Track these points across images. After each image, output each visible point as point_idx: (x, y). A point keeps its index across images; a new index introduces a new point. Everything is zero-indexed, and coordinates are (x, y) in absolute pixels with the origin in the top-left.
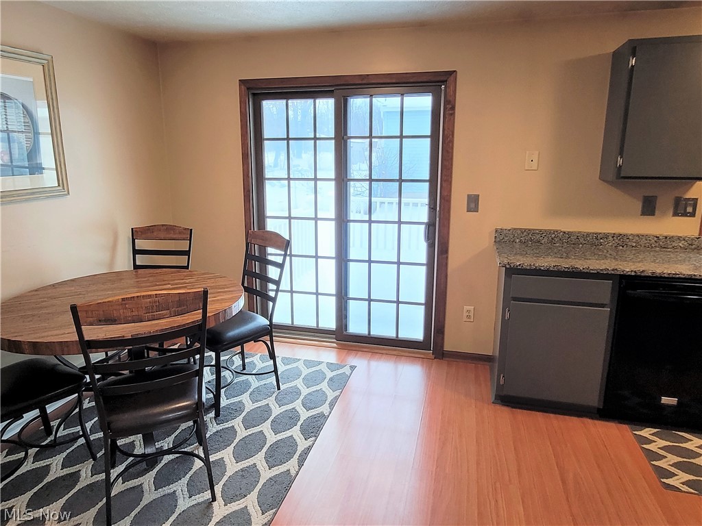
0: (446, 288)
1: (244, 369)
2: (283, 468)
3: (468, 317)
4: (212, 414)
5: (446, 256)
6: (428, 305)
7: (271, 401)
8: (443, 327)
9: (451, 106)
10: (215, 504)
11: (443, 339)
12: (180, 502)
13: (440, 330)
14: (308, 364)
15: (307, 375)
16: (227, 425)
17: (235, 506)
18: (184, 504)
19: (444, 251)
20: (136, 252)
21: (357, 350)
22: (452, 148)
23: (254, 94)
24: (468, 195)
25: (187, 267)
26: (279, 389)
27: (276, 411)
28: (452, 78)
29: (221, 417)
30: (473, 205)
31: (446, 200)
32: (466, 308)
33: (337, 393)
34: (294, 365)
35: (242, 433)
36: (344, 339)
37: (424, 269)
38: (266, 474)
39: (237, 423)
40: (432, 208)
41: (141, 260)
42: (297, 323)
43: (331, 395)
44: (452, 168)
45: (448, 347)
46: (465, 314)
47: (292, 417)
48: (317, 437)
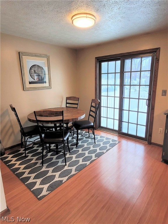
0: (153, 121)
1: (89, 137)
2: (85, 163)
3: (161, 132)
4: (76, 146)
5: (153, 110)
6: (147, 126)
7: (91, 146)
8: (151, 134)
9: (158, 60)
10: (66, 166)
11: (151, 138)
12: (59, 163)
13: (150, 135)
14: (107, 139)
15: (105, 141)
16: (78, 149)
17: (70, 168)
18: (59, 164)
19: (153, 109)
20: (67, 103)
21: (123, 137)
22: (157, 74)
23: (99, 61)
24: (162, 90)
25: (77, 108)
26: (95, 143)
27: (92, 148)
28: (158, 50)
29: (77, 147)
30: (164, 94)
31: (155, 92)
32: (160, 129)
33: (111, 148)
34: (103, 138)
35: (80, 152)
36: (120, 134)
37: (146, 114)
38: (81, 163)
39: (80, 150)
40: (150, 94)
41: (68, 105)
42: (108, 127)
43: (108, 148)
44: (157, 81)
45: (152, 141)
46: (159, 131)
47: (95, 151)
48: (98, 157)
